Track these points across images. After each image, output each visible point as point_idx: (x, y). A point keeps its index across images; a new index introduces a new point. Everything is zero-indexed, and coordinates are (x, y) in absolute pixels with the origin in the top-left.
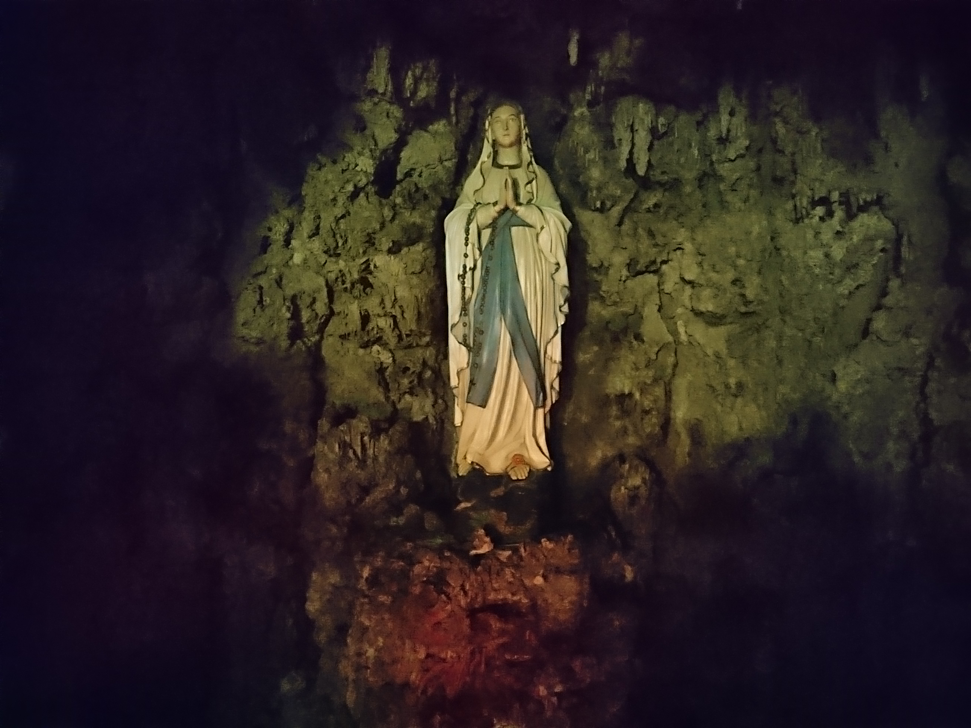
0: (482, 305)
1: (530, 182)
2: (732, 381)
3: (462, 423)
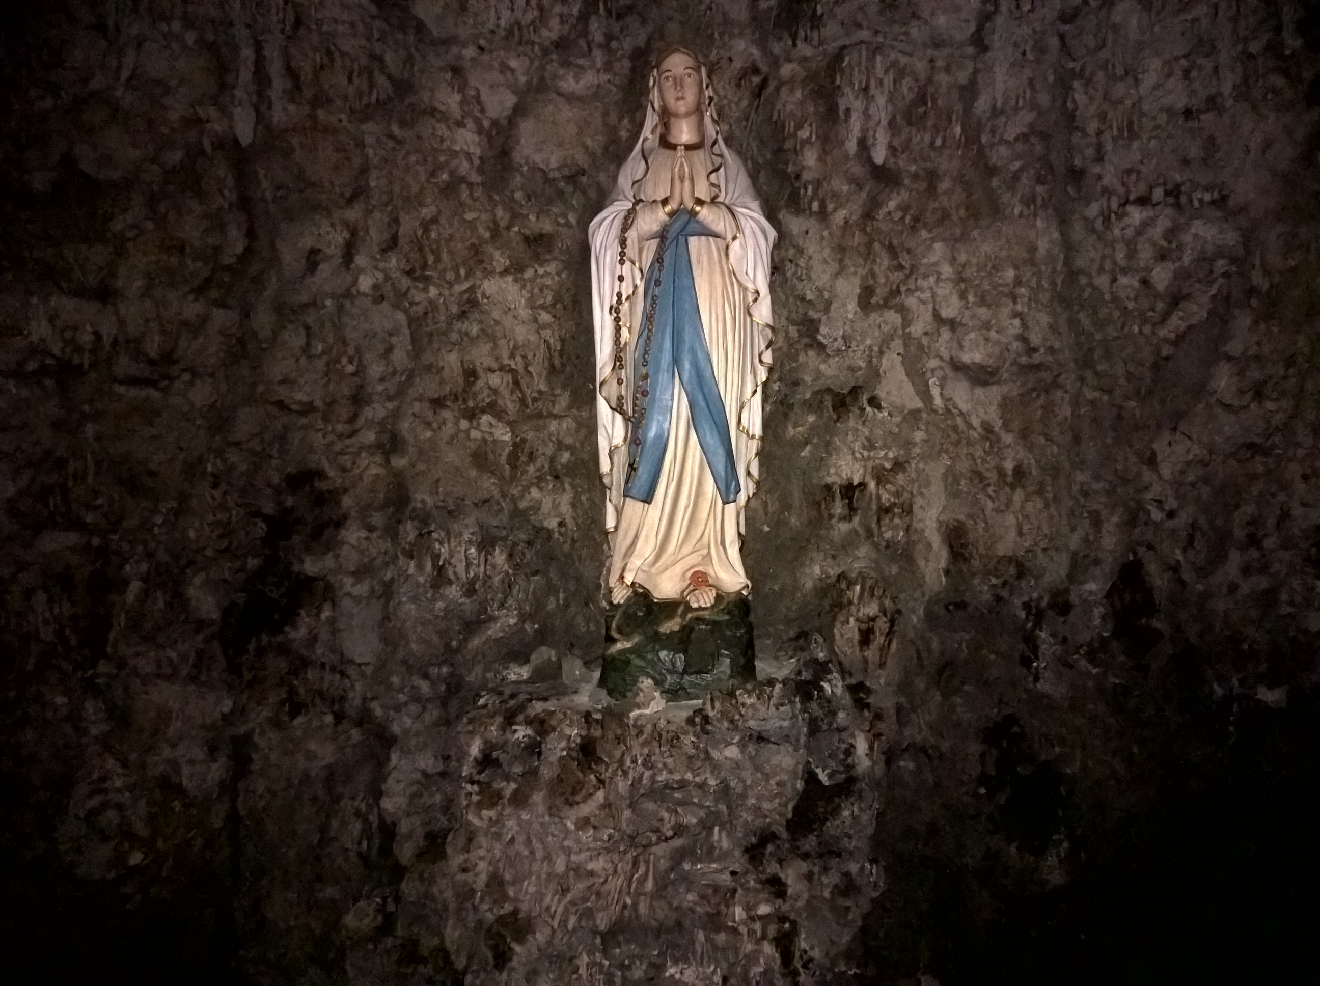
0: (646, 352)
1: (715, 170)
2: (1009, 466)
3: (616, 527)
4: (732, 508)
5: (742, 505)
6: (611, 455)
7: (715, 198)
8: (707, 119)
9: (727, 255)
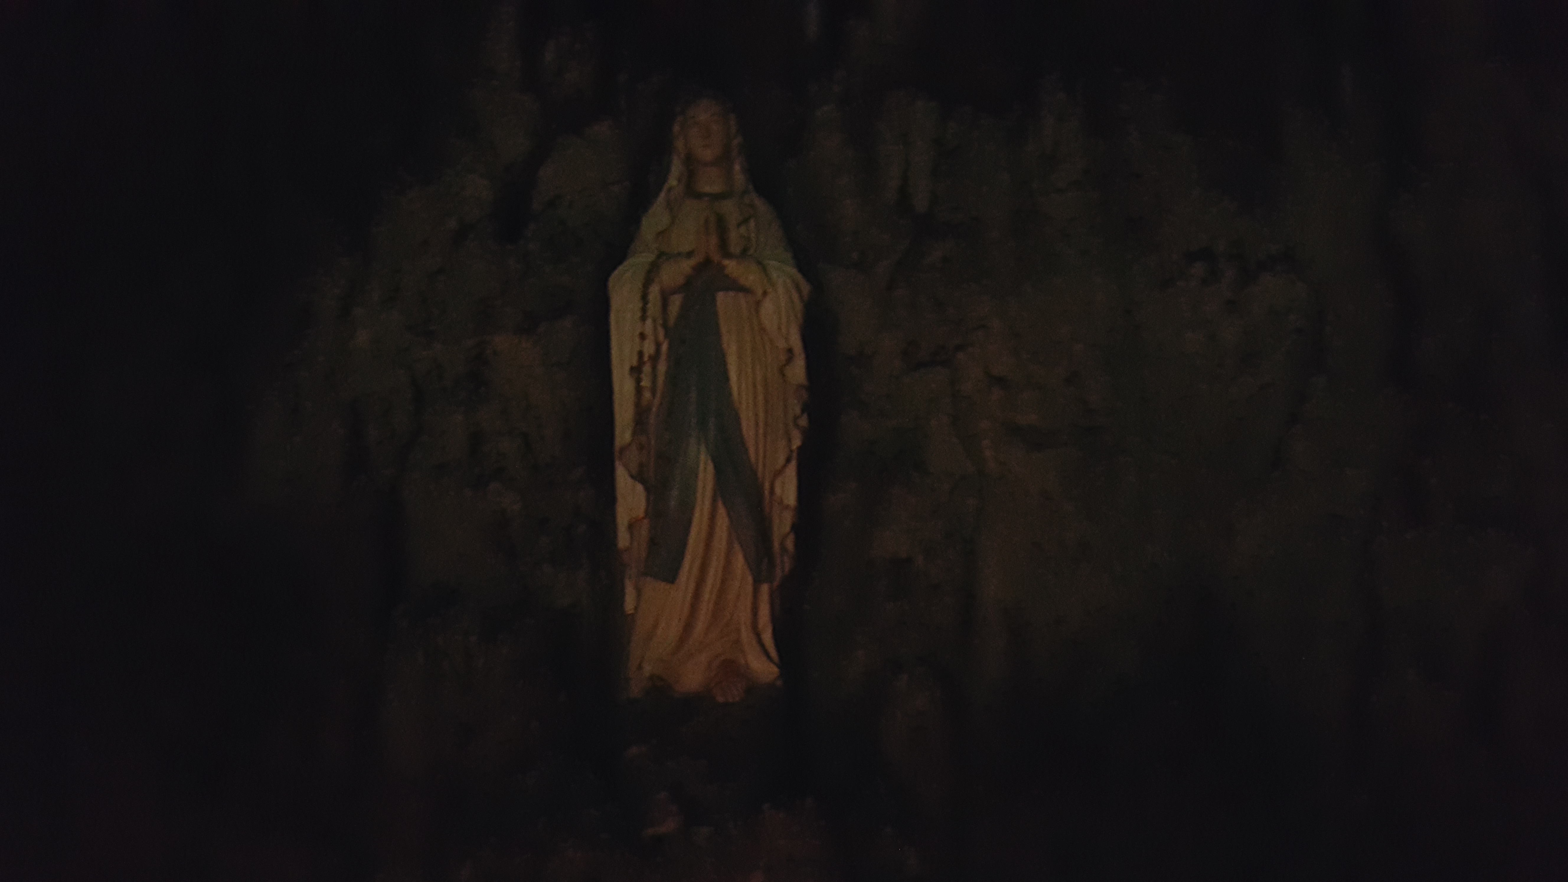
0: (670, 416)
3: (636, 608)
4: (765, 588)
5: (776, 584)
6: (631, 527)
7: (745, 251)
8: (737, 167)
9: (757, 311)
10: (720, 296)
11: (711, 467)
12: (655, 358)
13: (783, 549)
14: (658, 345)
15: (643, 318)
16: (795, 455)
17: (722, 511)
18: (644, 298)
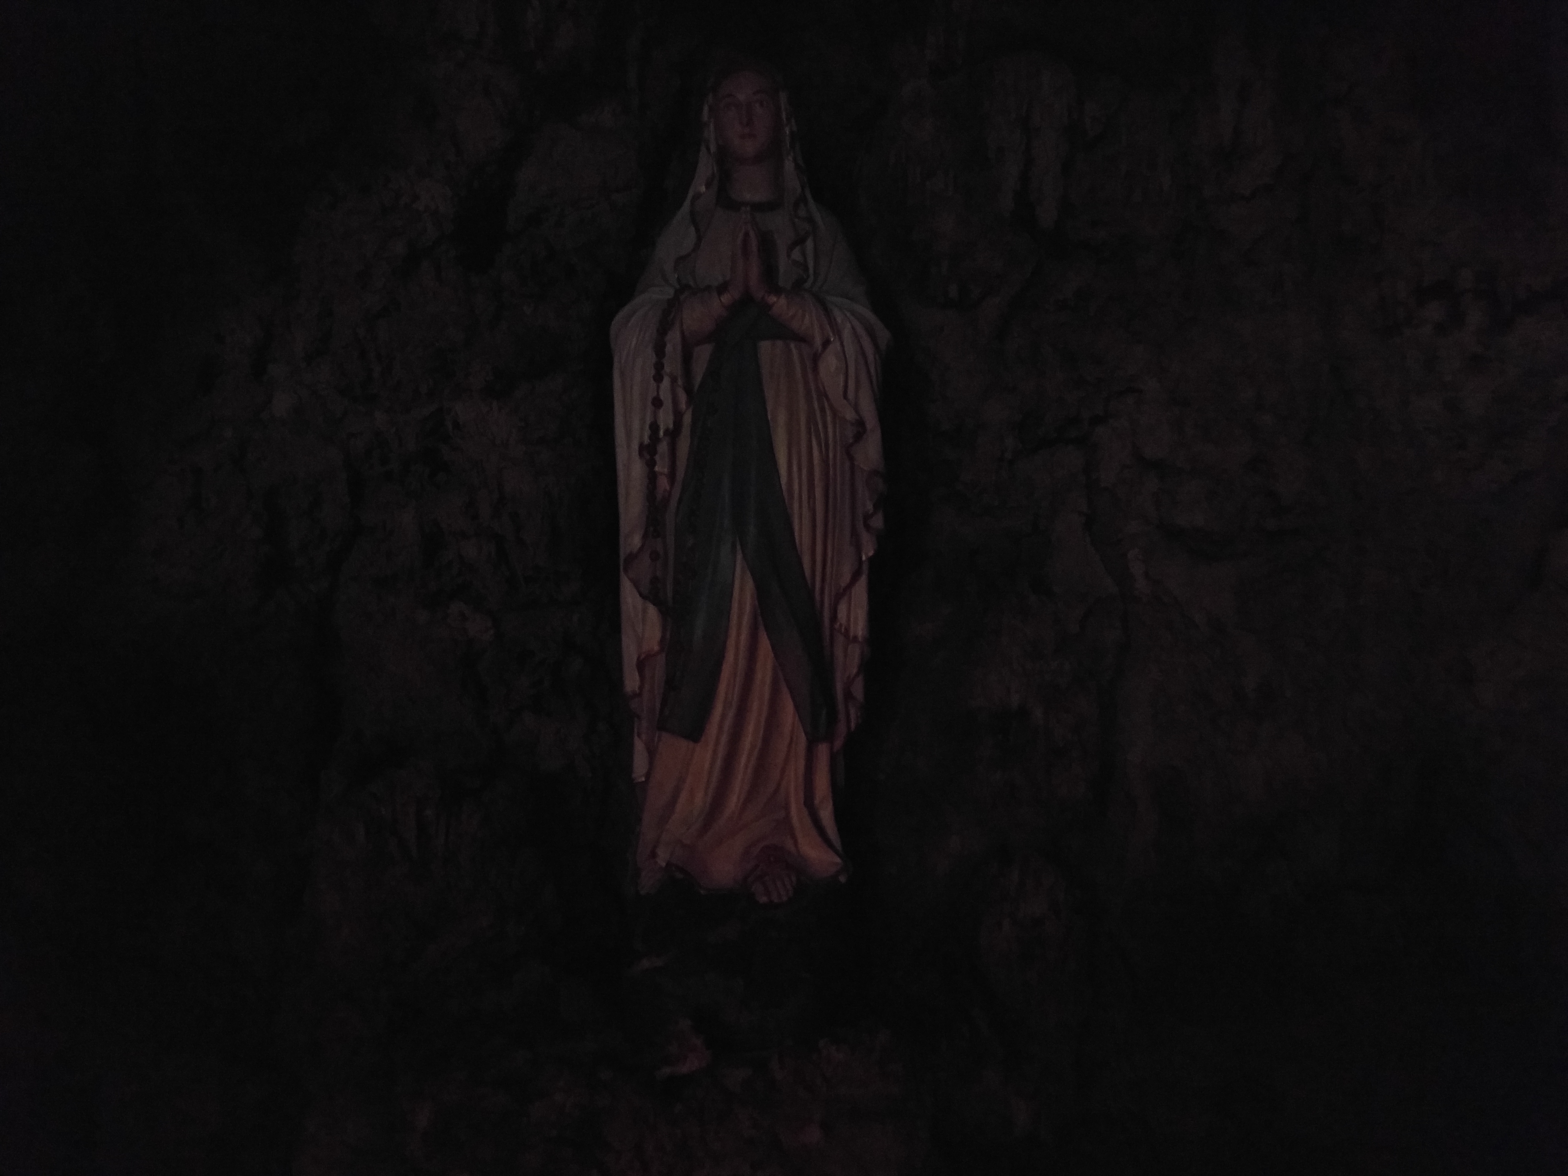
0: (693, 513)
1: (800, 241)
3: (648, 775)
4: (823, 751)
5: (838, 743)
6: (641, 665)
7: (799, 284)
8: (789, 165)
10: (765, 346)
11: (750, 585)
12: (674, 434)
13: (848, 695)
14: (678, 416)
15: (658, 378)
16: (865, 568)
17: (765, 644)
18: (660, 350)
